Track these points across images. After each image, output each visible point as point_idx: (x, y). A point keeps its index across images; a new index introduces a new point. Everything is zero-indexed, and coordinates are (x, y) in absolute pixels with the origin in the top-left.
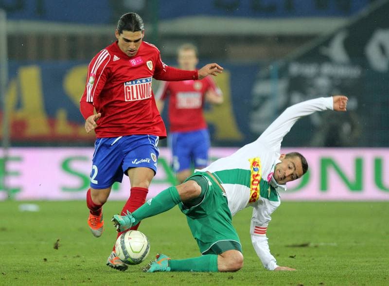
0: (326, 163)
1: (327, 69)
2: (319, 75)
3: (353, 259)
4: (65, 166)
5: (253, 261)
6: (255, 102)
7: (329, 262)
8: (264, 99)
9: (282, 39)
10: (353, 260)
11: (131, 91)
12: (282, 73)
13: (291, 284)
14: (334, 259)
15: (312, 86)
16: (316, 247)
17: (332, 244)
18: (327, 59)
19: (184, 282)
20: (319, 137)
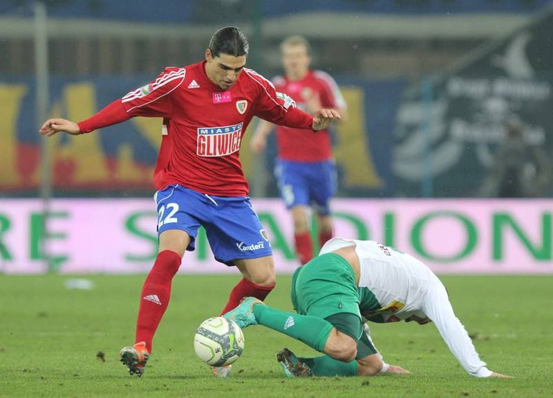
0: (500, 220)
1: (501, 87)
2: (490, 95)
3: (539, 356)
4: (130, 225)
5: (398, 360)
6: (399, 133)
7: (505, 361)
8: (412, 129)
9: (437, 45)
10: (539, 358)
11: (206, 143)
12: (438, 91)
13: (451, 392)
14: (512, 358)
15: (479, 111)
16: (487, 339)
17: (509, 336)
18: (501, 73)
19: (299, 389)
20: (491, 184)
